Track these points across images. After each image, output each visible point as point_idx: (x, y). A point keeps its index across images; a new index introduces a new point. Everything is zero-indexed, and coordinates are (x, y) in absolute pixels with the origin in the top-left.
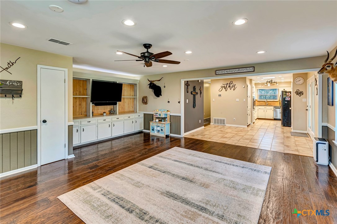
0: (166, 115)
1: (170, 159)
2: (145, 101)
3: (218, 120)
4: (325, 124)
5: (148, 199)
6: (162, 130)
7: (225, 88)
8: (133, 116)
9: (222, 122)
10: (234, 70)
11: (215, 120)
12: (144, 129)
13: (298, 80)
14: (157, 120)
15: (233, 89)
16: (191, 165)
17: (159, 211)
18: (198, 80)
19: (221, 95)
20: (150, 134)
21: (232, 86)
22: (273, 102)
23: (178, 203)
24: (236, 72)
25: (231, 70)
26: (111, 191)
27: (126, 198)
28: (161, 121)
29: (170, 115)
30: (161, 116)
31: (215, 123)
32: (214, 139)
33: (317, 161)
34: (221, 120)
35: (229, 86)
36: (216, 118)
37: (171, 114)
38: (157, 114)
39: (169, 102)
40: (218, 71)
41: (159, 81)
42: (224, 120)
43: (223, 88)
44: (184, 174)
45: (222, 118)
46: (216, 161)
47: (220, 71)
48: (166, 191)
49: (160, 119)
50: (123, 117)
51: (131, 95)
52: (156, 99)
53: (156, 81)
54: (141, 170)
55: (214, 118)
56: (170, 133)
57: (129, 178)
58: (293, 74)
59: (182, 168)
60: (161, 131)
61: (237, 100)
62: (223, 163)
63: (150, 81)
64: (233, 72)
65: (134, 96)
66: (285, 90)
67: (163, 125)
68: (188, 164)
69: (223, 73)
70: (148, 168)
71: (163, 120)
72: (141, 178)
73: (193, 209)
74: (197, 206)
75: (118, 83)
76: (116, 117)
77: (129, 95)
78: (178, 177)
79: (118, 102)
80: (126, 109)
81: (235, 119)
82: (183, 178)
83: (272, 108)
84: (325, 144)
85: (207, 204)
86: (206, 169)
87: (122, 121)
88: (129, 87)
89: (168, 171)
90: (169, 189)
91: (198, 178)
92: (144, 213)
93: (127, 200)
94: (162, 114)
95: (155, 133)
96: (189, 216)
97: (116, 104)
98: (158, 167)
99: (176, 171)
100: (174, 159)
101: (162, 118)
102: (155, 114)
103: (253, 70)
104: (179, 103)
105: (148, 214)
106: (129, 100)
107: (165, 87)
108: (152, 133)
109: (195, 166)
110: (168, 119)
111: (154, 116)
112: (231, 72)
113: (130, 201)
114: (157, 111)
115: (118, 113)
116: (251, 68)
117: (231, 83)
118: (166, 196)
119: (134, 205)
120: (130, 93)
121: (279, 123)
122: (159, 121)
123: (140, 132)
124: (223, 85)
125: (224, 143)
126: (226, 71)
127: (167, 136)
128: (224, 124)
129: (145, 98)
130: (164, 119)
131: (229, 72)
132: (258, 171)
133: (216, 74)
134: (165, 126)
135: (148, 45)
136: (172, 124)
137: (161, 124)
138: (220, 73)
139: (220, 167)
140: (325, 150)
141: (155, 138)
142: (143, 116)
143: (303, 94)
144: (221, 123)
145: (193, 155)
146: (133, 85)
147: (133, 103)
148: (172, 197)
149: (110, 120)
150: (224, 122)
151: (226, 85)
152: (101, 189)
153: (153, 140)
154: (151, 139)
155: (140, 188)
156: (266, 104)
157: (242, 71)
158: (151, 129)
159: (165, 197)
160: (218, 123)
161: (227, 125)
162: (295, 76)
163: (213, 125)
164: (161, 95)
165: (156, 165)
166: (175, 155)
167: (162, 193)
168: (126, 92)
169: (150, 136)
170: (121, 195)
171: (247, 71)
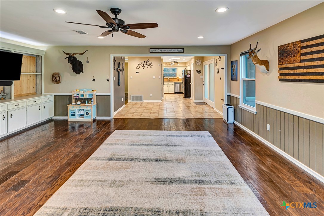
0: (93, 95)
1: (124, 144)
2: (56, 78)
3: (136, 97)
4: (229, 94)
5: (145, 195)
6: (87, 113)
7: (143, 66)
8: (40, 100)
9: (140, 98)
10: (167, 49)
11: (133, 97)
12: (55, 116)
13: (198, 62)
14: (79, 103)
15: (149, 67)
16: (151, 145)
17: (169, 202)
18: (121, 57)
19: (138, 73)
20: (69, 120)
21: (149, 64)
22: (173, 79)
23: (177, 185)
24: (169, 51)
25: (164, 49)
26: (89, 206)
27: (120, 206)
28: (84, 103)
29: (96, 95)
30: (85, 97)
31: (133, 100)
32: (146, 115)
33: (228, 121)
34: (138, 97)
35: (145, 64)
36: (134, 95)
37: (98, 94)
38: (78, 94)
39: (94, 80)
40: (152, 49)
41: (82, 54)
42: (141, 97)
43: (141, 66)
44: (153, 156)
45: (140, 95)
46: (167, 136)
47: (154, 49)
48: (155, 179)
49: (83, 101)
50: (26, 102)
51: (32, 71)
52: (75, 76)
53: (77, 54)
54: (102, 166)
55: (131, 95)
56: (96, 116)
57: (96, 180)
58: (195, 57)
59: (146, 151)
60: (86, 115)
61: (154, 77)
62: (175, 136)
63: (67, 54)
64: (166, 51)
65: (35, 72)
66: (187, 69)
67: (89, 108)
68: (147, 145)
69: (157, 51)
70: (108, 161)
71: (87, 102)
72: (112, 175)
73: (195, 186)
74: (194, 181)
75: (13, 52)
76: (14, 104)
77: (29, 71)
78: (151, 160)
79: (13, 81)
80: (25, 92)
81: (151, 94)
82: (157, 160)
83: (173, 83)
84: (232, 108)
85: (198, 176)
86: (167, 146)
87: (24, 108)
88: (29, 59)
89: (135, 157)
90: (155, 175)
91: (169, 155)
92: (157, 211)
93: (122, 207)
94: (86, 94)
95: (77, 118)
96: (198, 193)
97: (11, 84)
98: (118, 156)
99: (143, 155)
100: (127, 143)
101: (85, 100)
102: (74, 95)
103: (182, 51)
104: (108, 80)
105: (161, 210)
106: (29, 77)
107: (88, 62)
108: (71, 119)
109: (154, 145)
110: (94, 100)
111: (73, 98)
112: (164, 51)
113: (127, 206)
114: (78, 91)
115: (13, 97)
116: (181, 49)
117: (148, 61)
118: (161, 184)
119: (137, 209)
120: (30, 69)
121: (182, 96)
122: (82, 103)
123: (49, 121)
124: (141, 63)
125: (157, 118)
126: (160, 49)
127: (94, 120)
128: (141, 100)
129: (56, 75)
130: (89, 100)
131: (162, 51)
132: (204, 136)
133: (150, 52)
134: (92, 109)
135: (118, 10)
136: (99, 105)
137: (86, 107)
138: (154, 51)
139: (176, 140)
140: (232, 112)
141: (77, 125)
142: (53, 98)
143: (201, 72)
144: (138, 100)
145: (143, 135)
146: (34, 57)
147: (35, 82)
148: (166, 183)
149: (4, 109)
150: (142, 98)
151: (143, 63)
152: (69, 211)
153: (73, 128)
154: (69, 127)
155: (123, 186)
156: (168, 80)
157: (174, 51)
158: (70, 113)
159: (159, 185)
160: (136, 100)
161: (144, 101)
162: (196, 58)
163: (131, 102)
164: (83, 72)
165: (114, 155)
166: (125, 139)
167: (153, 183)
168: (26, 67)
169: (69, 123)
170: (109, 205)
171: (178, 51)
